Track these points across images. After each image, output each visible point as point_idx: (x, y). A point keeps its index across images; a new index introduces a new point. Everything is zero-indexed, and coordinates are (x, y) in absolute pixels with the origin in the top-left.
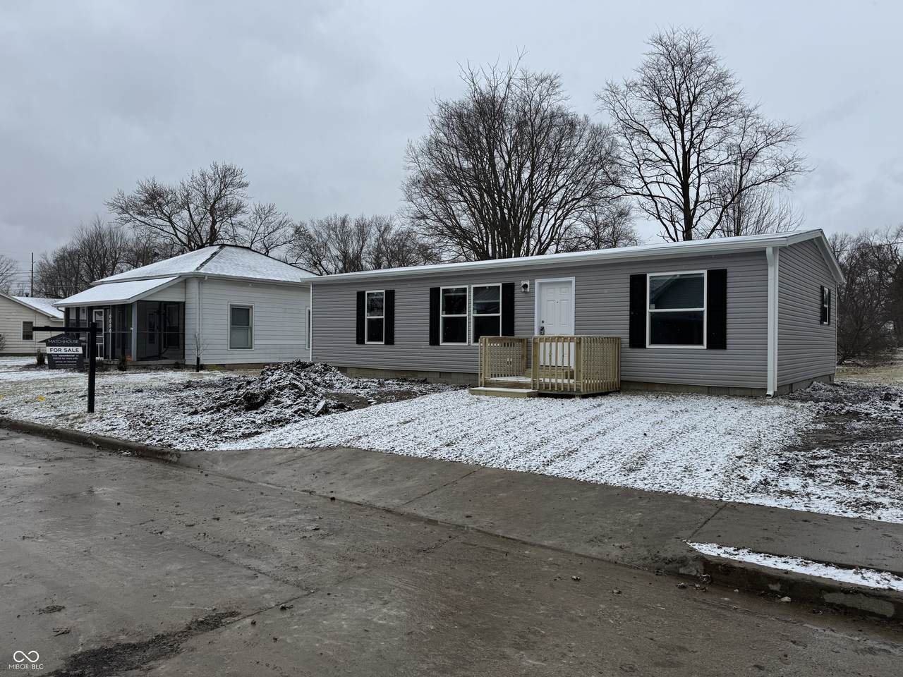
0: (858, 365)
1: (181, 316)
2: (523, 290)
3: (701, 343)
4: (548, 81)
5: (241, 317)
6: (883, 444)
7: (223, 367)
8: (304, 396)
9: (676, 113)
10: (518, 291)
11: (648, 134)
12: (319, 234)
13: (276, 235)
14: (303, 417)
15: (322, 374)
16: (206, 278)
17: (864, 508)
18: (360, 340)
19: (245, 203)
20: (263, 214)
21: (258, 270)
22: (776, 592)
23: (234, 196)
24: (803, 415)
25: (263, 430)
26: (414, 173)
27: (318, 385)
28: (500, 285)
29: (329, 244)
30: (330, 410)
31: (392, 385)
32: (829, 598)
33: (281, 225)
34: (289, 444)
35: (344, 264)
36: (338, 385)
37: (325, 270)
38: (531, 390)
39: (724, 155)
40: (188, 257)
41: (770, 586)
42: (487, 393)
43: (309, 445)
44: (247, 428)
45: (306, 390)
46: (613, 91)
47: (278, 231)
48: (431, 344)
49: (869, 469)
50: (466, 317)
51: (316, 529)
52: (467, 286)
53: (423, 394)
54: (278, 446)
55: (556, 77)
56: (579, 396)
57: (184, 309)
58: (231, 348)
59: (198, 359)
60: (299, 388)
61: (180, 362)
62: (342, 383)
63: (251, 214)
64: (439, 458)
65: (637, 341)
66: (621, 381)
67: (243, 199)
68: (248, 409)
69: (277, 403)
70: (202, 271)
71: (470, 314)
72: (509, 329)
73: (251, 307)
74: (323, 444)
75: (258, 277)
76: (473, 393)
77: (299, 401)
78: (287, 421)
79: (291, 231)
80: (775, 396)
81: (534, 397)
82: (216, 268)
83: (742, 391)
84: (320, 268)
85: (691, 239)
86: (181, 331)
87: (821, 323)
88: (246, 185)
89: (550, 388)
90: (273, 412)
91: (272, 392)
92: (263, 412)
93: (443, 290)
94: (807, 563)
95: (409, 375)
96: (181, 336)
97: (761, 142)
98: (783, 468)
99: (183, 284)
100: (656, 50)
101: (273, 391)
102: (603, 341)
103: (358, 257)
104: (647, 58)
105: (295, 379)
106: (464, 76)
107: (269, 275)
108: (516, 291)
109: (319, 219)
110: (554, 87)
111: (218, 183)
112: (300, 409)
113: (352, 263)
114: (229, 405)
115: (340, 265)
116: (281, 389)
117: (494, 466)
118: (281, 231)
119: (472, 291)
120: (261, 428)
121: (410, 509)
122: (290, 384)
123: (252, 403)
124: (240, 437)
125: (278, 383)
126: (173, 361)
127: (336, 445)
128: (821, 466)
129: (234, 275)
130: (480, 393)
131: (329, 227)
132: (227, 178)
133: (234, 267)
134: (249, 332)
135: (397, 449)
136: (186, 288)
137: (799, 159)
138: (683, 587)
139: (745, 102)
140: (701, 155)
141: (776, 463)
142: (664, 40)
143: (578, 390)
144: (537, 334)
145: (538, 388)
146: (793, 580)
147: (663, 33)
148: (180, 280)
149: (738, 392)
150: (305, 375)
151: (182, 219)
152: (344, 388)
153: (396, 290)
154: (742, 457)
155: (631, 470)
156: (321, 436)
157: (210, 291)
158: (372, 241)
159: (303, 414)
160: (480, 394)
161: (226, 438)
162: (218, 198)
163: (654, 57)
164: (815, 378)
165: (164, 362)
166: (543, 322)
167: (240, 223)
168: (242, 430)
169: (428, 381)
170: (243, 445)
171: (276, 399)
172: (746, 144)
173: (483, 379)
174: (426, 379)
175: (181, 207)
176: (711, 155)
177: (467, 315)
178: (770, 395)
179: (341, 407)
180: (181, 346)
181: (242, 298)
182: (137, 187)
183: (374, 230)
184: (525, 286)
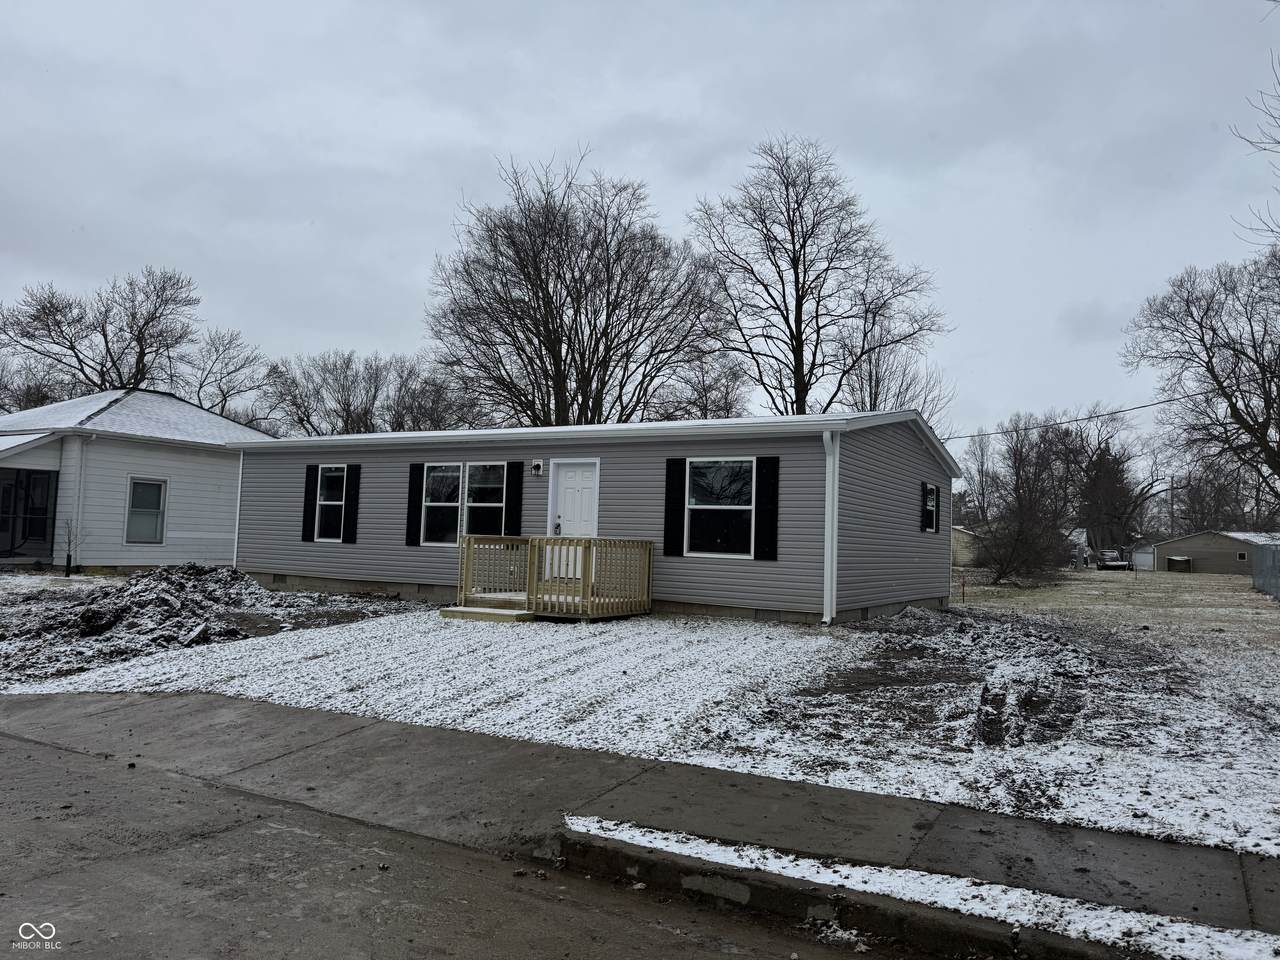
0: (1016, 585)
1: (52, 493)
2: (533, 472)
3: (748, 552)
4: (630, 190)
5: (147, 497)
6: (916, 689)
7: (111, 571)
8: (177, 616)
9: (789, 246)
10: (528, 475)
11: (753, 272)
12: (308, 377)
13: (240, 376)
14: (164, 647)
15: (226, 585)
16: (94, 436)
17: (819, 769)
18: (307, 536)
19: (193, 327)
20: (221, 345)
21: (181, 427)
22: (633, 877)
23: (176, 318)
24: (855, 649)
25: (93, 665)
26: (443, 301)
27: (216, 600)
28: (505, 463)
29: (324, 392)
30: (212, 637)
31: (340, 603)
32: (687, 882)
33: (248, 362)
34: (119, 686)
35: (346, 423)
36: (248, 602)
37: (315, 430)
38: (525, 612)
39: (846, 304)
40: (75, 405)
41: (628, 869)
42: (463, 615)
43: (149, 689)
44: (68, 662)
45: (182, 608)
46: (708, 212)
47: (243, 371)
48: (408, 544)
49: (876, 720)
50: (457, 507)
51: (65, 807)
52: (461, 464)
53: (376, 614)
54: (100, 689)
55: (640, 187)
56: (586, 620)
57: (57, 481)
58: (128, 542)
59: (69, 557)
60: (170, 605)
61: (44, 560)
62: (257, 599)
63: (203, 344)
64: (328, 708)
65: (673, 548)
66: (653, 601)
67: (191, 322)
68: (84, 634)
69: (132, 626)
70: (88, 426)
71: (464, 504)
72: (515, 527)
73: (165, 482)
74: (172, 687)
75: (178, 438)
76: (445, 615)
77: (168, 623)
78: (136, 653)
79: (264, 371)
80: (833, 623)
81: (524, 621)
82: (113, 422)
83: (796, 617)
84: (308, 426)
85: (804, 413)
86: (50, 515)
87: (923, 529)
88: (196, 302)
89: (549, 610)
90: (122, 637)
91: (126, 609)
92: (108, 639)
93: (429, 467)
94: (689, 839)
95: (376, 588)
96: (49, 522)
97: (887, 291)
98: (767, 718)
99: (58, 445)
100: (766, 164)
101: (130, 608)
102: (625, 544)
103: (367, 412)
104: (755, 172)
105: (167, 592)
106: (504, 175)
107: (197, 436)
108: (525, 474)
109: (312, 356)
110: (639, 199)
111: (153, 297)
112: (162, 636)
113: (359, 420)
114: (57, 628)
115: (340, 424)
116: (142, 605)
117: (397, 720)
118: (246, 371)
119: (467, 471)
120: (90, 662)
121: (235, 781)
122: (157, 598)
123: (93, 625)
124: (52, 674)
125: (140, 596)
126: (33, 560)
127: (191, 689)
128: (817, 716)
129: (139, 433)
130: (454, 615)
131: (325, 369)
132: (167, 290)
133: (143, 422)
134: (160, 520)
135: (275, 696)
136: (61, 450)
137: (938, 316)
138: (520, 874)
139: (877, 237)
140: (821, 303)
141: (760, 711)
142: (775, 150)
143: (585, 612)
144: (550, 534)
145: (534, 608)
146: (652, 861)
147: (775, 142)
148: (53, 438)
149: (790, 617)
150: (194, 586)
151: (92, 347)
152: (258, 605)
153: (363, 465)
154: (721, 702)
155: (572, 721)
156: (174, 675)
157: (99, 457)
158: (389, 391)
159: (164, 643)
160: (454, 617)
161: (29, 676)
162: (152, 318)
163: (764, 171)
164: (910, 602)
165: (17, 560)
166: (559, 517)
167: (182, 358)
168: (59, 665)
169: (401, 597)
170: (50, 687)
171: (131, 620)
172: (871, 293)
173: (463, 596)
174: (399, 594)
175: (93, 327)
176: (831, 304)
177: (459, 504)
178: (825, 623)
179: (231, 635)
180: (49, 538)
181: (150, 468)
182: (22, 296)
183: (392, 376)
184: (537, 467)
